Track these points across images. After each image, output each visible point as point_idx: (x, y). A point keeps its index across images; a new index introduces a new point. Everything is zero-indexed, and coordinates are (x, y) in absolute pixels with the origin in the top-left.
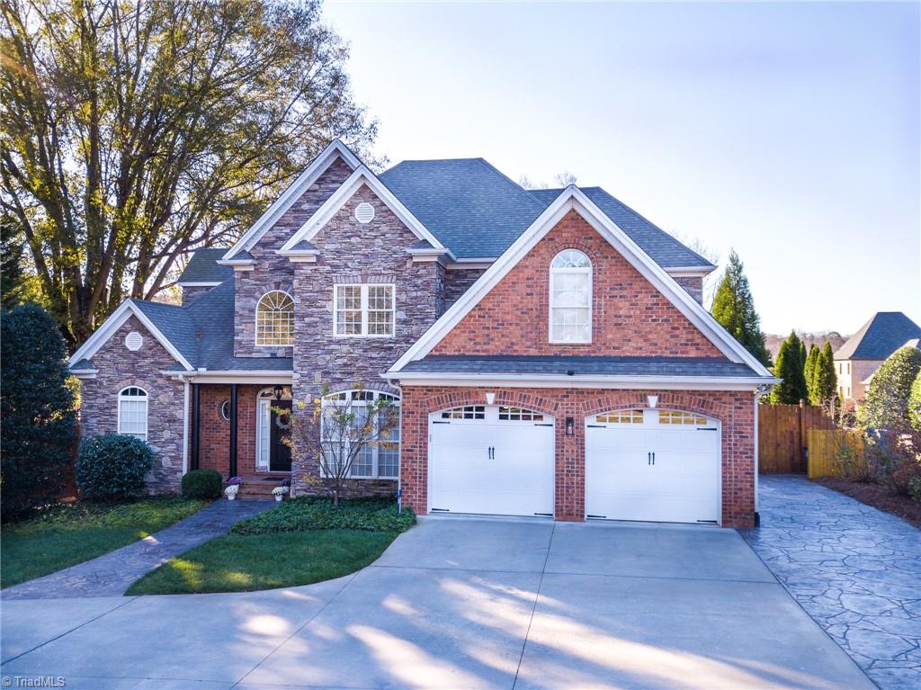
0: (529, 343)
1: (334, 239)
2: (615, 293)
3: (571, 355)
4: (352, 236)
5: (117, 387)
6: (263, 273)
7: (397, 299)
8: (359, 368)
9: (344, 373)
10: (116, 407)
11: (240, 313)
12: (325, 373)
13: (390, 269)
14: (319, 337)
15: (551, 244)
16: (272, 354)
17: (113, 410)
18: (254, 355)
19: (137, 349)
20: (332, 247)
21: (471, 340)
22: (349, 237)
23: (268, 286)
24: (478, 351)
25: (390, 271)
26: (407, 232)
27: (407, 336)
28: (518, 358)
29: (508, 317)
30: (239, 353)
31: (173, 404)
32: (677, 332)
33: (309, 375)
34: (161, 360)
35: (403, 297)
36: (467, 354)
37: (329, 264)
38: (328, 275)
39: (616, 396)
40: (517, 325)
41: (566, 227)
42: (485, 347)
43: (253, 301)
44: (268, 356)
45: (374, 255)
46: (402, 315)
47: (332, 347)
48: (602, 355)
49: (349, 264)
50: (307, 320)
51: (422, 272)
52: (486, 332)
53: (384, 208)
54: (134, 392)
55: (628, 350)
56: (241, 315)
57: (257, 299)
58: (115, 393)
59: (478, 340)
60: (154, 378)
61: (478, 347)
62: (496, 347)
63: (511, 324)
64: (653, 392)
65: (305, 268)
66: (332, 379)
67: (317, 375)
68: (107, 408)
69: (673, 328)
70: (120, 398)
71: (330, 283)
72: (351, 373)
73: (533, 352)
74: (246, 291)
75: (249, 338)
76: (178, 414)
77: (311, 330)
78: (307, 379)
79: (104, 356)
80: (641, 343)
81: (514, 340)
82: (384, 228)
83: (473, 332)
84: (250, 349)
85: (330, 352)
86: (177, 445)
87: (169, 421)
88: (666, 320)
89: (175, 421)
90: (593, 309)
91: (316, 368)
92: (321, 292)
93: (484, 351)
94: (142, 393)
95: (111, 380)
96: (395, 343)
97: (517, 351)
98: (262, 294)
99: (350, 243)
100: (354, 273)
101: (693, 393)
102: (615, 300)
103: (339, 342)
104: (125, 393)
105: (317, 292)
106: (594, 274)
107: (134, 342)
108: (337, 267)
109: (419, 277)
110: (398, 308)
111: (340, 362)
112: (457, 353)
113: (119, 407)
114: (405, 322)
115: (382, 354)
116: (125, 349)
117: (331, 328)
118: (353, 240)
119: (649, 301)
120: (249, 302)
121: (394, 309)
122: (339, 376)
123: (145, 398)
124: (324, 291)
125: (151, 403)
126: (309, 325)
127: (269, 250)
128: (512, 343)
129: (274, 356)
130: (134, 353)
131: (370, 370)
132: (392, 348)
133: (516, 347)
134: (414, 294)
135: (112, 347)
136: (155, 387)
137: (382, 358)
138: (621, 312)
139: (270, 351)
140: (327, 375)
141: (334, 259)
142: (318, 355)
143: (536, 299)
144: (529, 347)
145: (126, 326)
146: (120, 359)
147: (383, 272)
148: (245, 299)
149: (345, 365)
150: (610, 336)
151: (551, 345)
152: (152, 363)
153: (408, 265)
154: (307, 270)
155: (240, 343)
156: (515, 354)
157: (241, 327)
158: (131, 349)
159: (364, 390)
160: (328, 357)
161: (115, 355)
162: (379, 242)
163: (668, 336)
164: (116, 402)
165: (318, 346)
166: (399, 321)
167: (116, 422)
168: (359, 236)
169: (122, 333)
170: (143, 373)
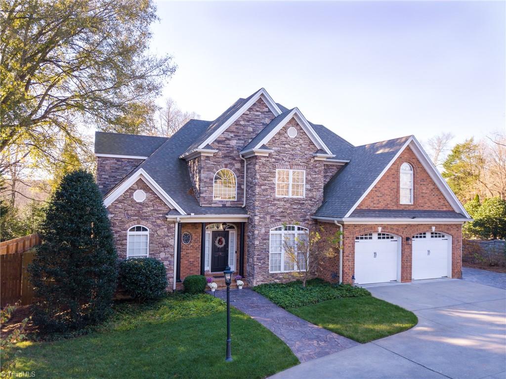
0: (393, 204)
1: (277, 145)
2: (422, 183)
3: (407, 209)
4: (287, 144)
5: (127, 226)
6: (218, 158)
7: (306, 178)
8: (288, 214)
9: (281, 216)
10: (126, 239)
11: (205, 180)
12: (272, 216)
13: (304, 162)
14: (269, 197)
15: (401, 160)
16: (223, 205)
17: (124, 241)
18: (213, 205)
19: (141, 201)
20: (276, 149)
21: (372, 202)
22: (284, 145)
23: (221, 166)
24: (375, 207)
25: (303, 164)
26: (311, 144)
27: (311, 197)
28: (390, 211)
29: (386, 192)
30: (203, 204)
31: (168, 236)
32: (440, 200)
33: (264, 218)
34: (159, 208)
35: (309, 178)
36: (371, 209)
37: (274, 158)
38: (274, 164)
39: (422, 227)
40: (389, 195)
41: (405, 153)
42: (378, 205)
43: (212, 174)
44: (221, 206)
45: (296, 155)
46: (309, 187)
47: (276, 202)
48: (417, 209)
49: (284, 159)
50: (262, 187)
51: (317, 165)
52: (378, 198)
53: (301, 131)
54: (139, 229)
55: (426, 208)
56: (205, 182)
57: (214, 173)
58: (126, 230)
59: (375, 202)
60: (154, 220)
61: (375, 206)
62: (381, 206)
63: (387, 195)
64: (434, 225)
65: (262, 159)
66: (276, 219)
67: (268, 217)
68: (119, 240)
69: (440, 199)
70: (129, 233)
71: (274, 168)
72: (285, 217)
73: (395, 208)
74: (208, 168)
75: (210, 196)
76: (171, 242)
77: (265, 193)
78: (263, 219)
79: (118, 205)
80: (430, 205)
81: (388, 203)
82: (301, 141)
83: (373, 198)
84: (211, 202)
85: (274, 205)
86: (169, 261)
87: (164, 247)
88: (437, 195)
89: (168, 246)
90: (414, 189)
91: (268, 213)
92: (270, 172)
93: (377, 207)
94: (145, 230)
95: (123, 222)
96: (306, 201)
97: (389, 207)
98: (217, 170)
99: (285, 148)
100: (287, 163)
101: (445, 225)
102: (422, 186)
103: (279, 200)
104: (133, 230)
105: (268, 172)
106: (414, 174)
107: (140, 196)
108: (278, 159)
109: (316, 167)
110: (307, 183)
111: (279, 210)
112: (367, 208)
113: (128, 239)
114: (310, 190)
115: (299, 206)
116: (133, 201)
117: (274, 192)
118: (286, 146)
119: (432, 187)
120: (210, 174)
121: (304, 183)
122: (279, 218)
123: (147, 233)
124: (272, 172)
125: (152, 235)
126: (264, 190)
127: (222, 145)
128: (388, 204)
129: (224, 206)
130: (140, 204)
131: (294, 215)
132: (304, 203)
133: (389, 206)
134: (314, 176)
135: (123, 200)
136: (154, 226)
137: (299, 208)
138: (424, 191)
139: (223, 203)
140: (273, 217)
141: (276, 155)
142: (268, 206)
143: (396, 184)
144: (393, 206)
145: (134, 186)
146: (130, 208)
147: (300, 164)
148: (207, 173)
149: (282, 212)
150: (420, 201)
151: (401, 205)
152: (153, 210)
153: (312, 161)
154: (263, 160)
155: (204, 198)
156: (389, 209)
157: (204, 189)
158: (137, 201)
159: (291, 225)
160: (273, 208)
161: (126, 205)
162: (298, 148)
163: (437, 202)
164: (126, 236)
165: (268, 202)
166: (307, 190)
167: (126, 249)
168: (289, 144)
169: (131, 190)
170: (146, 216)
